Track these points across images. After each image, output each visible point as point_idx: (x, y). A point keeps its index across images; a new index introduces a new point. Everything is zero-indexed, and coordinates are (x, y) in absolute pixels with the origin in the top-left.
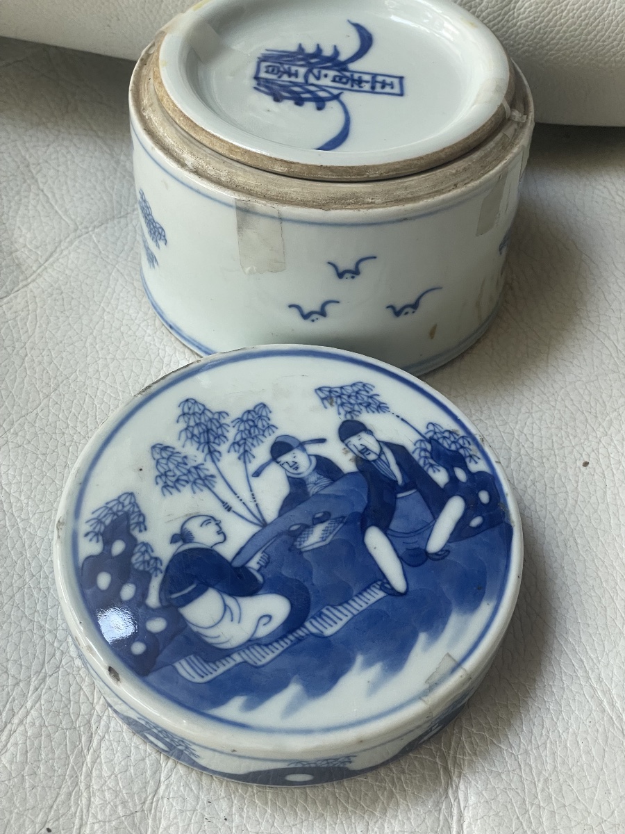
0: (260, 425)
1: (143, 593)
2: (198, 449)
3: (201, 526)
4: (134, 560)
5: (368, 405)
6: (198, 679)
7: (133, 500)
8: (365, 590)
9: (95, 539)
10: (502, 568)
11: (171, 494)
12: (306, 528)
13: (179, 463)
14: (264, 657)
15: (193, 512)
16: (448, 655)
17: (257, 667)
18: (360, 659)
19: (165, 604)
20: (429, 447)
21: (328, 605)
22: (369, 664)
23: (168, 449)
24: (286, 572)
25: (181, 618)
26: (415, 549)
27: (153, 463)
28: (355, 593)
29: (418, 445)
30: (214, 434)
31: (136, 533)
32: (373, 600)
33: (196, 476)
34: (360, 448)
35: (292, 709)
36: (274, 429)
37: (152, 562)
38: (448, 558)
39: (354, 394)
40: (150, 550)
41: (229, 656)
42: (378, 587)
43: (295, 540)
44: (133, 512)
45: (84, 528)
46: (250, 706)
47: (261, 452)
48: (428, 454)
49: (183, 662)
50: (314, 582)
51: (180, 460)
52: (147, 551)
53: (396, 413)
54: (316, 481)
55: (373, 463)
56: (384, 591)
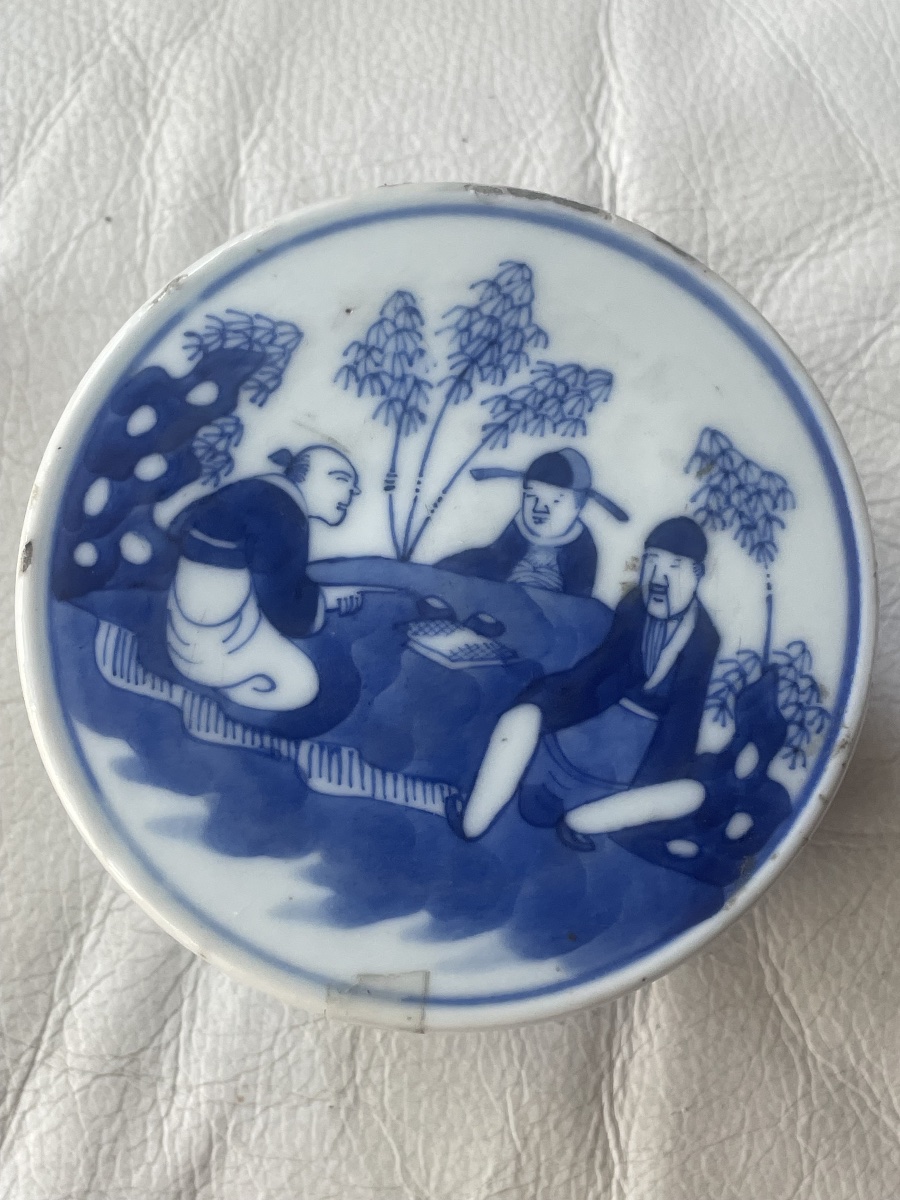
0: (568, 406)
1: (164, 489)
2: (450, 357)
3: (330, 473)
4: (203, 431)
5: (749, 528)
6: (106, 671)
7: (290, 346)
8: (424, 780)
9: (191, 352)
10: (638, 944)
11: (346, 387)
12: (450, 619)
13: (404, 352)
14: (208, 731)
15: (343, 441)
16: (427, 975)
17: (184, 731)
18: (313, 859)
19: (174, 532)
20: (754, 675)
21: (359, 749)
22: (317, 877)
23: (415, 318)
24: (358, 651)
25: (172, 571)
26: (554, 796)
27: (375, 317)
28: (408, 770)
29: (742, 658)
30: (496, 355)
31: (245, 396)
32: (419, 803)
33: (402, 395)
34: (659, 579)
35: (168, 827)
36: (580, 430)
37: (220, 458)
39: (751, 489)
40: (234, 439)
41: (172, 683)
42: (446, 794)
43: (416, 621)
44: (273, 364)
45: (197, 322)
46: (125, 770)
47: (523, 448)
48: (738, 686)
49: (115, 630)
51: (411, 348)
52: (230, 436)
53: (774, 579)
54: (540, 567)
55: (648, 619)
56: (446, 808)
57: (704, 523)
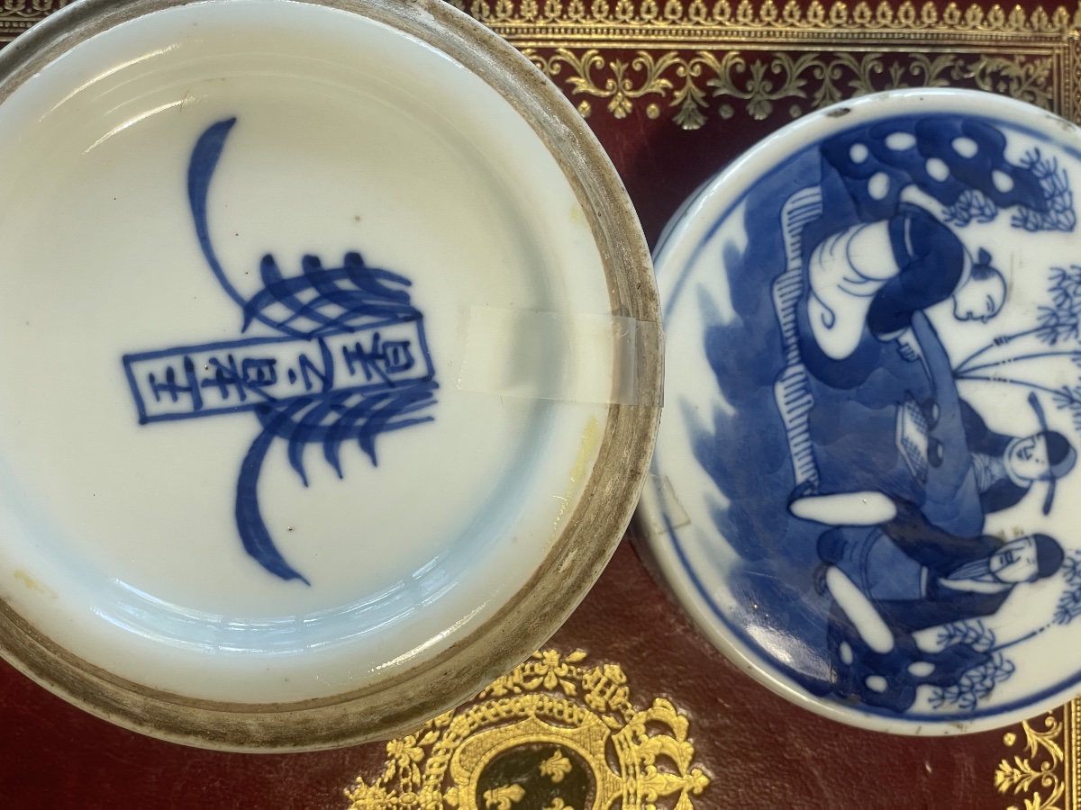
1: (927, 185)
3: (989, 296)
4: (978, 194)
5: (1075, 598)
6: (789, 206)
7: (1061, 226)
8: (815, 461)
9: (1027, 158)
11: (1051, 279)
12: (929, 426)
14: (782, 296)
15: (1014, 295)
16: (688, 523)
17: (773, 281)
18: (730, 410)
19: (902, 207)
20: (979, 648)
21: (815, 405)
22: (719, 418)
24: (879, 373)
26: (843, 552)
28: (817, 447)
29: (988, 634)
31: (1014, 211)
32: (797, 464)
33: (1062, 320)
34: (1016, 555)
35: (705, 300)
37: (965, 215)
38: (812, 588)
40: (982, 218)
41: (802, 255)
44: (1044, 220)
45: (1048, 153)
46: (729, 253)
47: (1062, 421)
48: (968, 641)
49: (818, 198)
50: (852, 403)
52: (983, 214)
53: (1047, 632)
54: (990, 471)
55: (985, 560)
56: (803, 484)
57: (1065, 567)
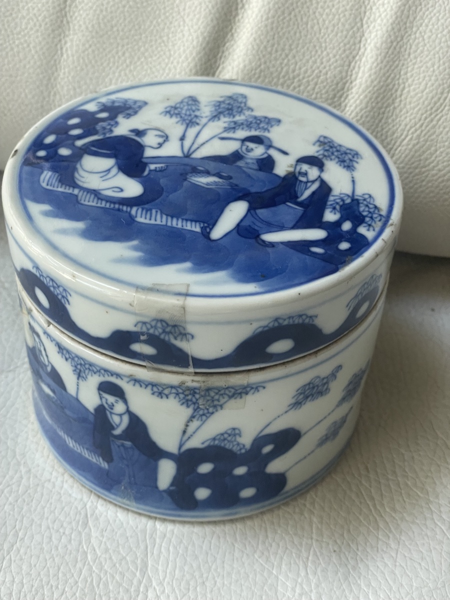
0: (261, 125)
1: (80, 137)
2: (211, 112)
3: (156, 136)
4: (101, 124)
5: (342, 161)
6: (44, 184)
7: (142, 106)
8: (192, 221)
9: (99, 106)
10: (296, 282)
11: (165, 116)
12: (208, 173)
13: (191, 109)
14: (89, 201)
16: (188, 285)
17: (78, 202)
18: (135, 243)
19: (83, 148)
20: (348, 201)
21: (161, 210)
22: (136, 248)
23: (196, 102)
24: (163, 181)
26: (254, 229)
27: (179, 101)
28: (184, 217)
29: (342, 196)
30: (231, 112)
31: (121, 116)
32: (189, 228)
33: (189, 119)
34: (303, 171)
36: (267, 131)
37: (107, 130)
38: (267, 248)
39: (343, 152)
40: (114, 126)
41: (74, 187)
42: (202, 226)
43: (191, 173)
44: (134, 109)
45: (103, 100)
46: (46, 214)
47: (242, 134)
48: (341, 203)
49: (50, 173)
50: (171, 196)
51: (194, 109)
52: (112, 125)
53: (355, 177)
54: (249, 163)
55: (298, 182)
56: (202, 230)
